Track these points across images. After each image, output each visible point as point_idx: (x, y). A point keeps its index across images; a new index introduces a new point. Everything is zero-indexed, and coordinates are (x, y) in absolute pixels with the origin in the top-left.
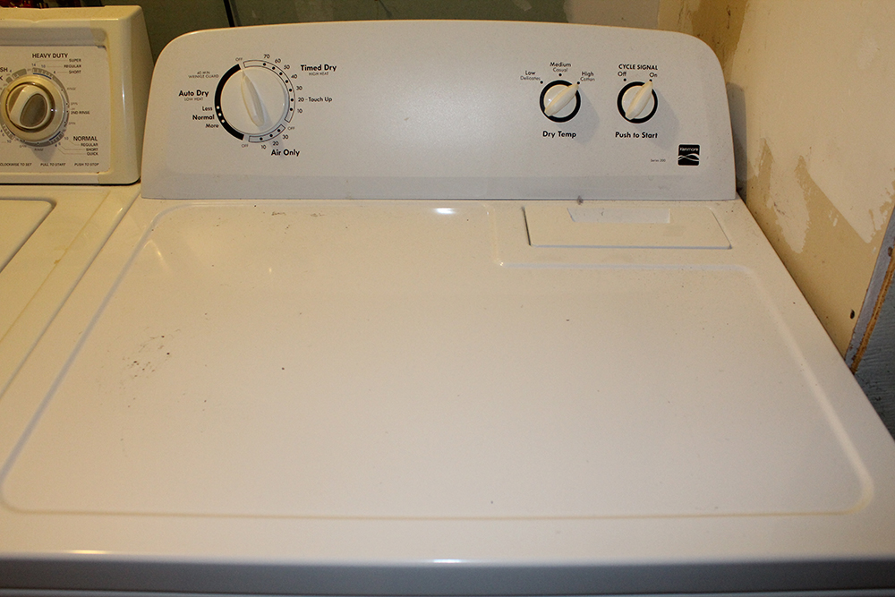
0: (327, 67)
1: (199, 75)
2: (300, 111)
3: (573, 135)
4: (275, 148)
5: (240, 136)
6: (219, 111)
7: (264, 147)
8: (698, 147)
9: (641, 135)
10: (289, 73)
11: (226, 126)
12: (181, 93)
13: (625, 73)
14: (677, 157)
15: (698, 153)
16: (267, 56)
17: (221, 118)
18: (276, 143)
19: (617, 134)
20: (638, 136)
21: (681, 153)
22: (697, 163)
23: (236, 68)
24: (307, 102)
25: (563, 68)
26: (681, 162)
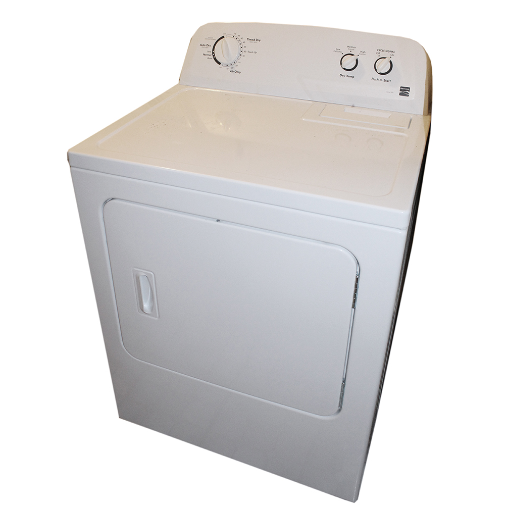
0: (257, 40)
1: (209, 39)
2: (244, 56)
3: (353, 77)
4: (232, 70)
5: (219, 63)
6: (213, 53)
7: (228, 69)
8: (409, 88)
9: (383, 80)
10: (242, 41)
11: (215, 59)
12: (201, 45)
13: (380, 53)
14: (399, 92)
15: (409, 91)
16: (235, 34)
17: (214, 56)
18: (232, 68)
19: (373, 78)
20: (382, 80)
21: (401, 90)
22: (408, 96)
23: (223, 37)
24: (247, 53)
25: (352, 48)
26: (400, 94)
